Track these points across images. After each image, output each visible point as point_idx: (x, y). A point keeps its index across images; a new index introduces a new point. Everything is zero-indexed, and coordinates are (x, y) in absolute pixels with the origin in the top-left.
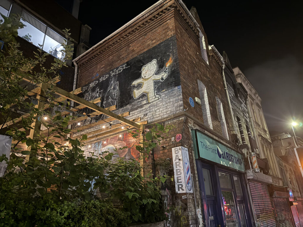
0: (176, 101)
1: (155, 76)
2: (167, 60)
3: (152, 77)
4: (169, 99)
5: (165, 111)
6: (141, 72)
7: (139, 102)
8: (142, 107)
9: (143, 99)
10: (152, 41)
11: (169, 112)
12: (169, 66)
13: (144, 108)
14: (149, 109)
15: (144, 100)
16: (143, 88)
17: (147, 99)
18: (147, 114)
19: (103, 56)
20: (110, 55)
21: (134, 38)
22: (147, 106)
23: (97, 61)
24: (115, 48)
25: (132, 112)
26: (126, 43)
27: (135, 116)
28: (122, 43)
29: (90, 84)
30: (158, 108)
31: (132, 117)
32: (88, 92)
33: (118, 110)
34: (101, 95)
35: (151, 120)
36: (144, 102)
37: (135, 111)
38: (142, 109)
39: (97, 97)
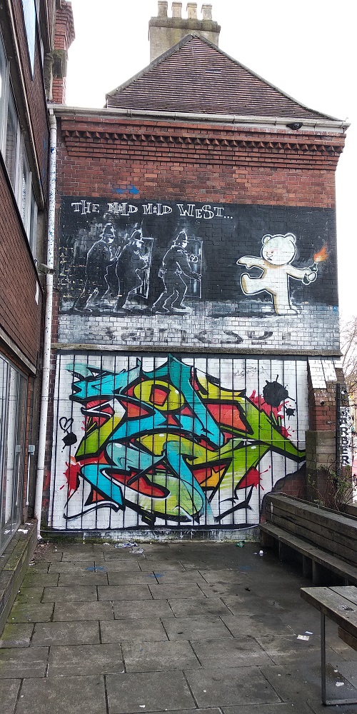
0: (329, 330)
4: (317, 322)
7: (254, 304)
8: (261, 315)
9: (265, 302)
10: (288, 192)
11: (313, 343)
12: (320, 262)
13: (265, 320)
14: (276, 325)
15: (265, 304)
16: (264, 280)
17: (274, 306)
18: (271, 333)
19: (154, 149)
20: (175, 160)
21: (248, 159)
22: (273, 319)
23: (132, 153)
24: (194, 151)
25: (237, 319)
26: (224, 158)
27: (245, 328)
28: (215, 153)
29: (110, 205)
30: (295, 329)
31: (238, 328)
32: (104, 222)
33: (202, 303)
34: (150, 249)
35: (281, 347)
36: (267, 309)
37: (247, 319)
38: (260, 320)
39: (135, 248)
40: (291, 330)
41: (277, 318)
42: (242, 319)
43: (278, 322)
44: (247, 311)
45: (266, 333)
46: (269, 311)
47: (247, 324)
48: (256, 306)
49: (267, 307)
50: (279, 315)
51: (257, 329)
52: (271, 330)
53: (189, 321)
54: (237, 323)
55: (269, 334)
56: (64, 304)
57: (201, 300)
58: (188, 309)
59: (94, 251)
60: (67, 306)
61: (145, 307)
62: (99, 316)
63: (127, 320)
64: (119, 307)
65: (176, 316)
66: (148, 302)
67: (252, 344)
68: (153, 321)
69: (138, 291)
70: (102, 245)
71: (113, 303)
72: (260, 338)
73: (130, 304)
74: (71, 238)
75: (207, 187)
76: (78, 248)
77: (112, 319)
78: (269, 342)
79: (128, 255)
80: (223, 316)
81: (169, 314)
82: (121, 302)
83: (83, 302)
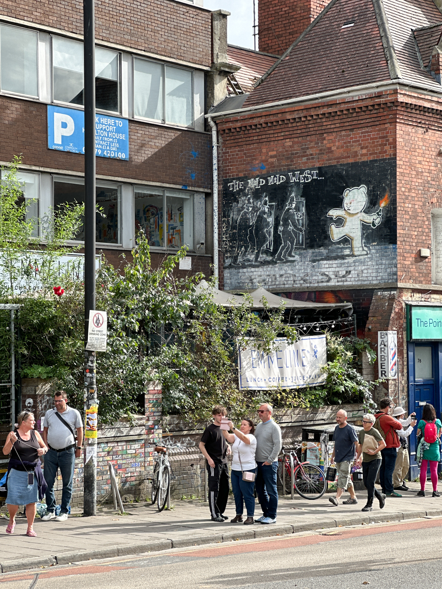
0: (390, 266)
1: (363, 214)
2: (382, 196)
3: (359, 215)
4: (381, 260)
5: (374, 274)
6: (343, 198)
7: (339, 248)
8: (343, 257)
9: (346, 246)
10: (362, 148)
11: (379, 278)
12: (383, 207)
13: (346, 261)
14: (353, 264)
15: (346, 248)
16: (345, 227)
17: (352, 249)
18: (350, 272)
19: (272, 132)
20: (286, 137)
21: (332, 126)
22: (351, 260)
23: (260, 137)
24: (296, 128)
25: (328, 262)
26: (316, 128)
27: (333, 269)
28: (310, 126)
29: (249, 181)
30: (366, 267)
31: (328, 270)
32: (246, 195)
33: (305, 251)
34: (273, 212)
35: (356, 283)
36: (347, 252)
37: (334, 262)
38: (343, 261)
39: (264, 213)
40: (363, 268)
41: (354, 258)
42: (331, 262)
43: (354, 262)
44: (334, 255)
45: (347, 272)
46: (348, 253)
47: (334, 266)
48: (340, 250)
49: (348, 250)
50: (356, 256)
51: (341, 269)
52: (350, 269)
53: (297, 267)
54: (327, 266)
55: (348, 272)
56: (226, 261)
57: (304, 249)
58: (297, 257)
59: (241, 219)
60: (228, 262)
61: (271, 258)
62: (245, 268)
63: (260, 269)
64: (256, 260)
65: (289, 264)
66: (273, 254)
67: (338, 282)
68: (277, 269)
69: (267, 246)
70: (246, 213)
71: (252, 257)
72: (344, 276)
73: (263, 257)
74: (229, 210)
75: (307, 155)
76: (232, 217)
77: (253, 269)
78: (348, 279)
79: (260, 219)
80: (319, 261)
81: (285, 263)
82: (257, 256)
83: (236, 259)
